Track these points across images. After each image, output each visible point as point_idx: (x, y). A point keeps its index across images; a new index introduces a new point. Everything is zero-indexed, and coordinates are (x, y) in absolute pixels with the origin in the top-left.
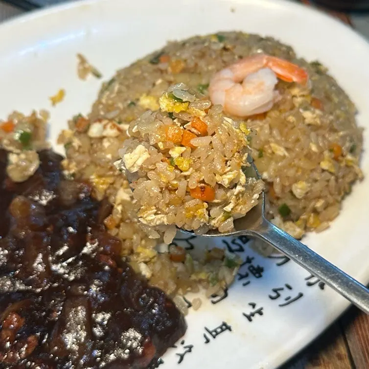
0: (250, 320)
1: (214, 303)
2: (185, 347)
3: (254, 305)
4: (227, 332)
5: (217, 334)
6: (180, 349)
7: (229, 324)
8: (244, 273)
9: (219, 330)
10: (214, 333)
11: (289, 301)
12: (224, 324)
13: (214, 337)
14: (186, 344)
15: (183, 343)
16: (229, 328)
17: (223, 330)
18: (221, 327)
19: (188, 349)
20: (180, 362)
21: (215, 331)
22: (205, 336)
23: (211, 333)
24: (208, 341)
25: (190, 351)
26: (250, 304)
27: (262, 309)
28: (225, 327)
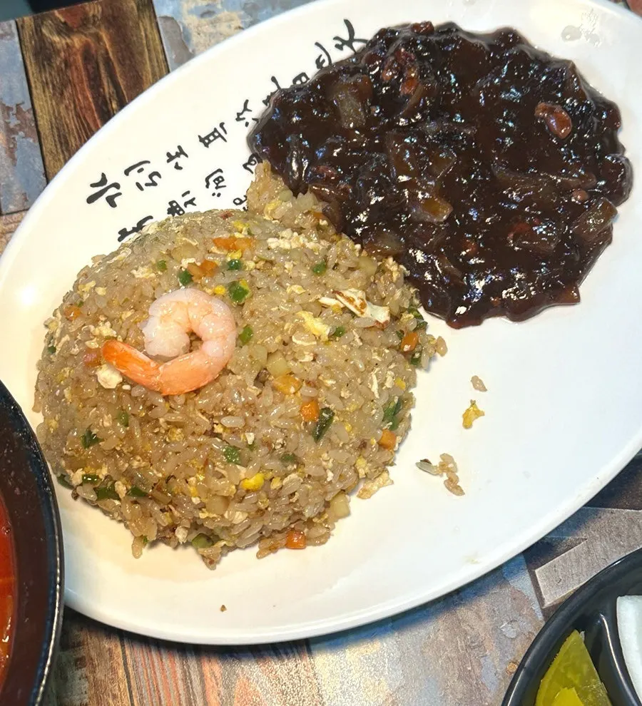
0: (179, 147)
1: (220, 170)
2: (244, 119)
3: (177, 167)
4: (203, 136)
5: (212, 134)
6: (248, 116)
7: (202, 144)
8: (189, 206)
9: (211, 138)
10: (216, 134)
11: (138, 166)
12: (206, 145)
13: (215, 130)
14: (243, 123)
15: (247, 124)
16: (202, 140)
17: (207, 137)
18: (210, 141)
19: (241, 117)
20: (247, 101)
21: (216, 138)
22: (226, 132)
23: (220, 135)
24: (222, 125)
25: (239, 114)
26: (180, 168)
27: (168, 161)
28: (205, 141)
